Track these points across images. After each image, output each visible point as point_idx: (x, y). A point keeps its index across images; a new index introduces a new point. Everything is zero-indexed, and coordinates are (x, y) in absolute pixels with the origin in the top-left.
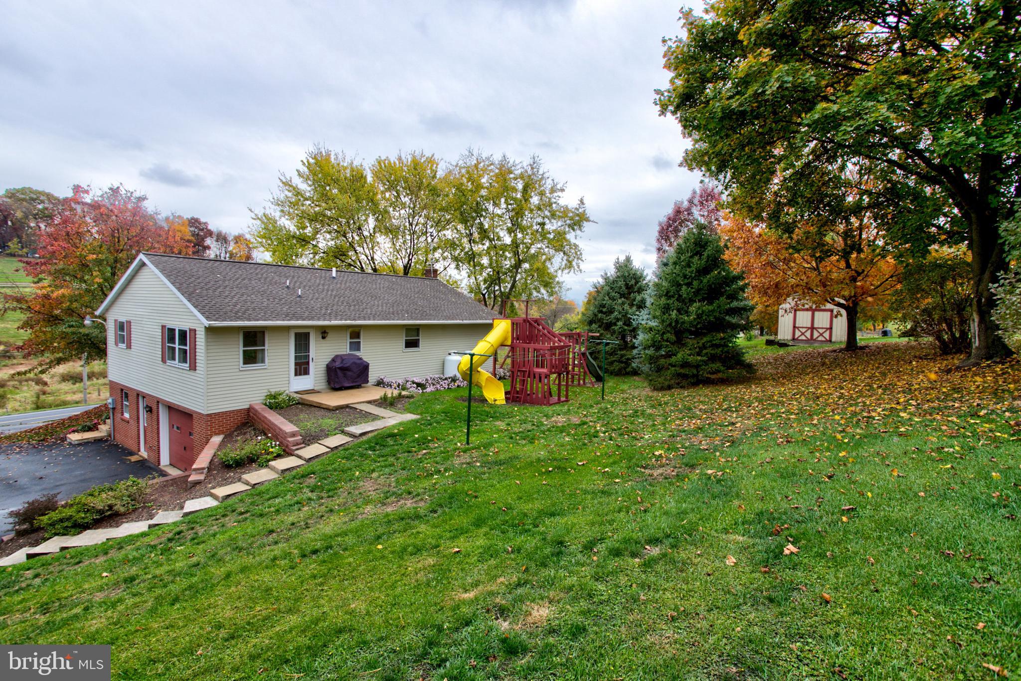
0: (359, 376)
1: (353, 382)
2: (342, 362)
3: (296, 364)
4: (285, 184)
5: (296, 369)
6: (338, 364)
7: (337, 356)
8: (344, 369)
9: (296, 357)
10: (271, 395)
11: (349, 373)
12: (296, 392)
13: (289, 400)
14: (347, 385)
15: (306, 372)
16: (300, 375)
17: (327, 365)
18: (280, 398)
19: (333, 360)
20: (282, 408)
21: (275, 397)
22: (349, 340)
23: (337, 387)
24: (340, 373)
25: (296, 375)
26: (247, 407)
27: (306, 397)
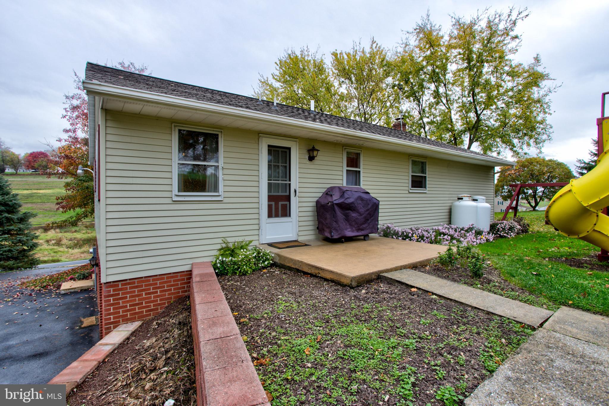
0: (366, 220)
1: (359, 230)
2: (342, 196)
3: (270, 198)
4: (263, 83)
5: (270, 207)
6: (336, 198)
7: (332, 189)
8: (346, 207)
9: (270, 185)
10: (227, 249)
11: (354, 215)
12: (271, 245)
13: (258, 258)
14: (349, 233)
15: (286, 212)
16: (277, 216)
17: (317, 202)
18: (241, 255)
19: (328, 193)
20: (245, 274)
21: (233, 253)
22: (345, 168)
23: (336, 237)
24: (339, 213)
25: (270, 216)
26: (187, 268)
27: (288, 253)
